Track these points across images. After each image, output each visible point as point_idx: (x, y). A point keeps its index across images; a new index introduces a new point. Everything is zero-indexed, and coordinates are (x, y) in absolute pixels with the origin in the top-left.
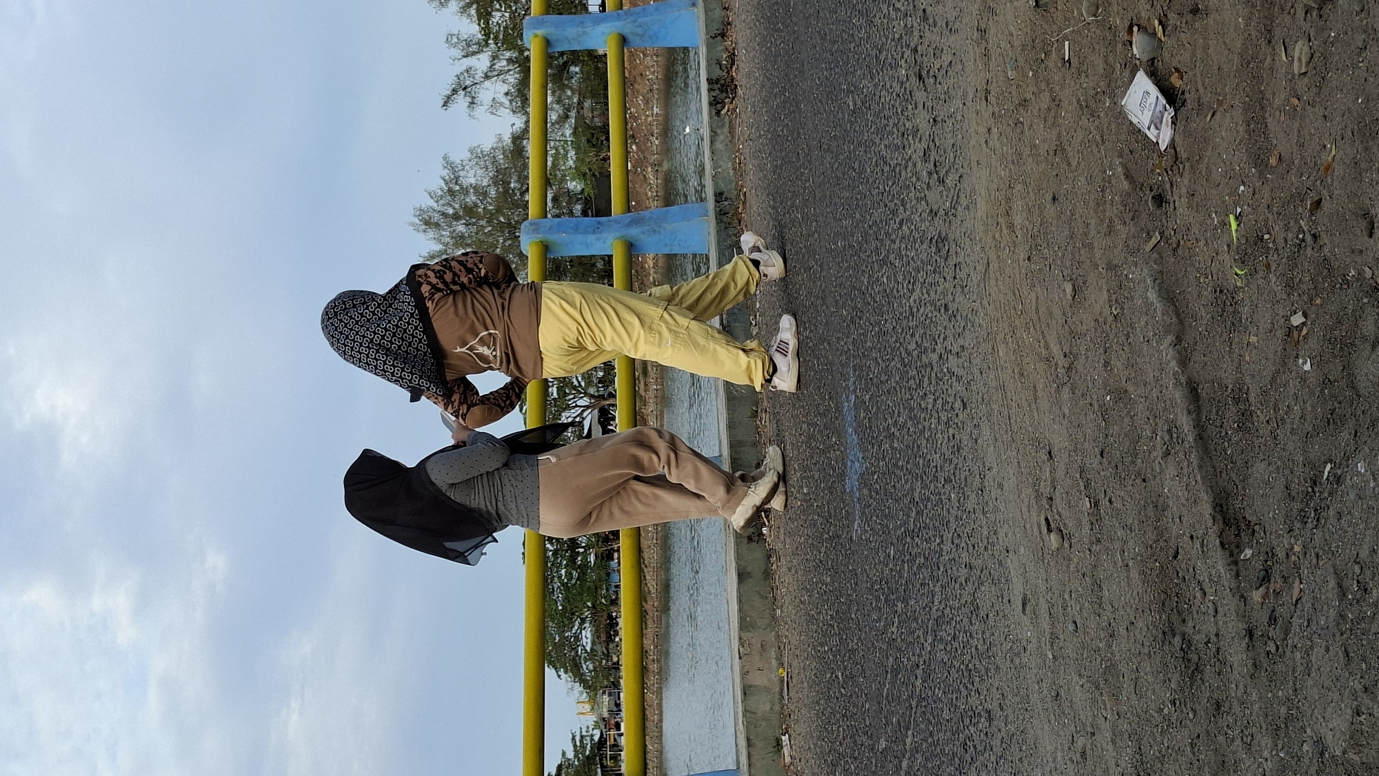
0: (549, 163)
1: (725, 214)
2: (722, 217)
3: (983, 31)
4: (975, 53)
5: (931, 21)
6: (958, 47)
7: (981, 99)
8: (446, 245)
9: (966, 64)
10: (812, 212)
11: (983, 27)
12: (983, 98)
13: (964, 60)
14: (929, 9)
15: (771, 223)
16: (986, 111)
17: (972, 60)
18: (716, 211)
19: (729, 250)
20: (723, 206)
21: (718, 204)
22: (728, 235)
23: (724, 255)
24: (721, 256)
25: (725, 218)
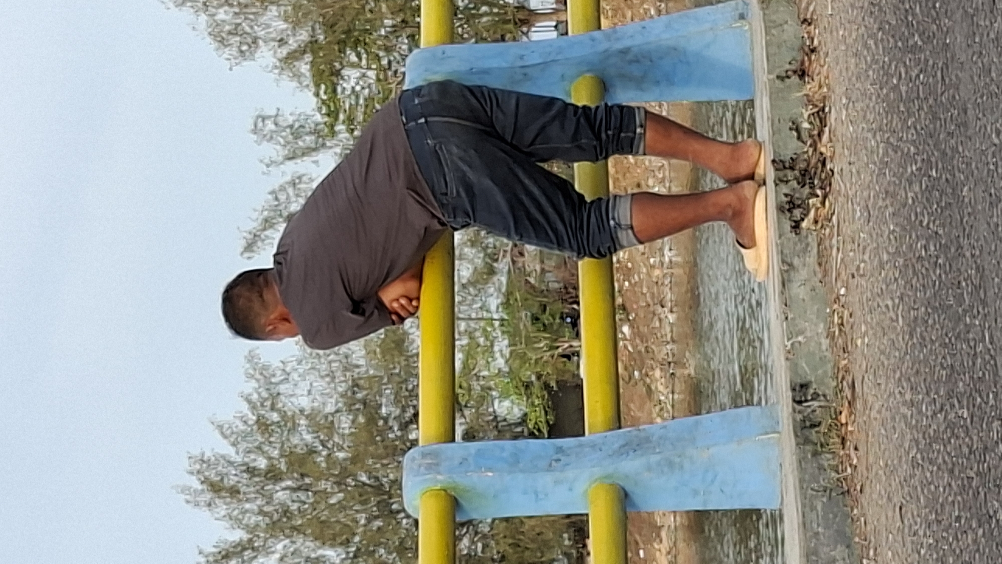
0: (458, 365)
1: (813, 426)
2: (806, 432)
8: (252, 530)
10: (992, 402)
15: (909, 437)
18: (794, 420)
19: (825, 500)
20: (809, 410)
21: (798, 407)
22: (821, 468)
23: (813, 508)
24: (807, 509)
25: (813, 434)
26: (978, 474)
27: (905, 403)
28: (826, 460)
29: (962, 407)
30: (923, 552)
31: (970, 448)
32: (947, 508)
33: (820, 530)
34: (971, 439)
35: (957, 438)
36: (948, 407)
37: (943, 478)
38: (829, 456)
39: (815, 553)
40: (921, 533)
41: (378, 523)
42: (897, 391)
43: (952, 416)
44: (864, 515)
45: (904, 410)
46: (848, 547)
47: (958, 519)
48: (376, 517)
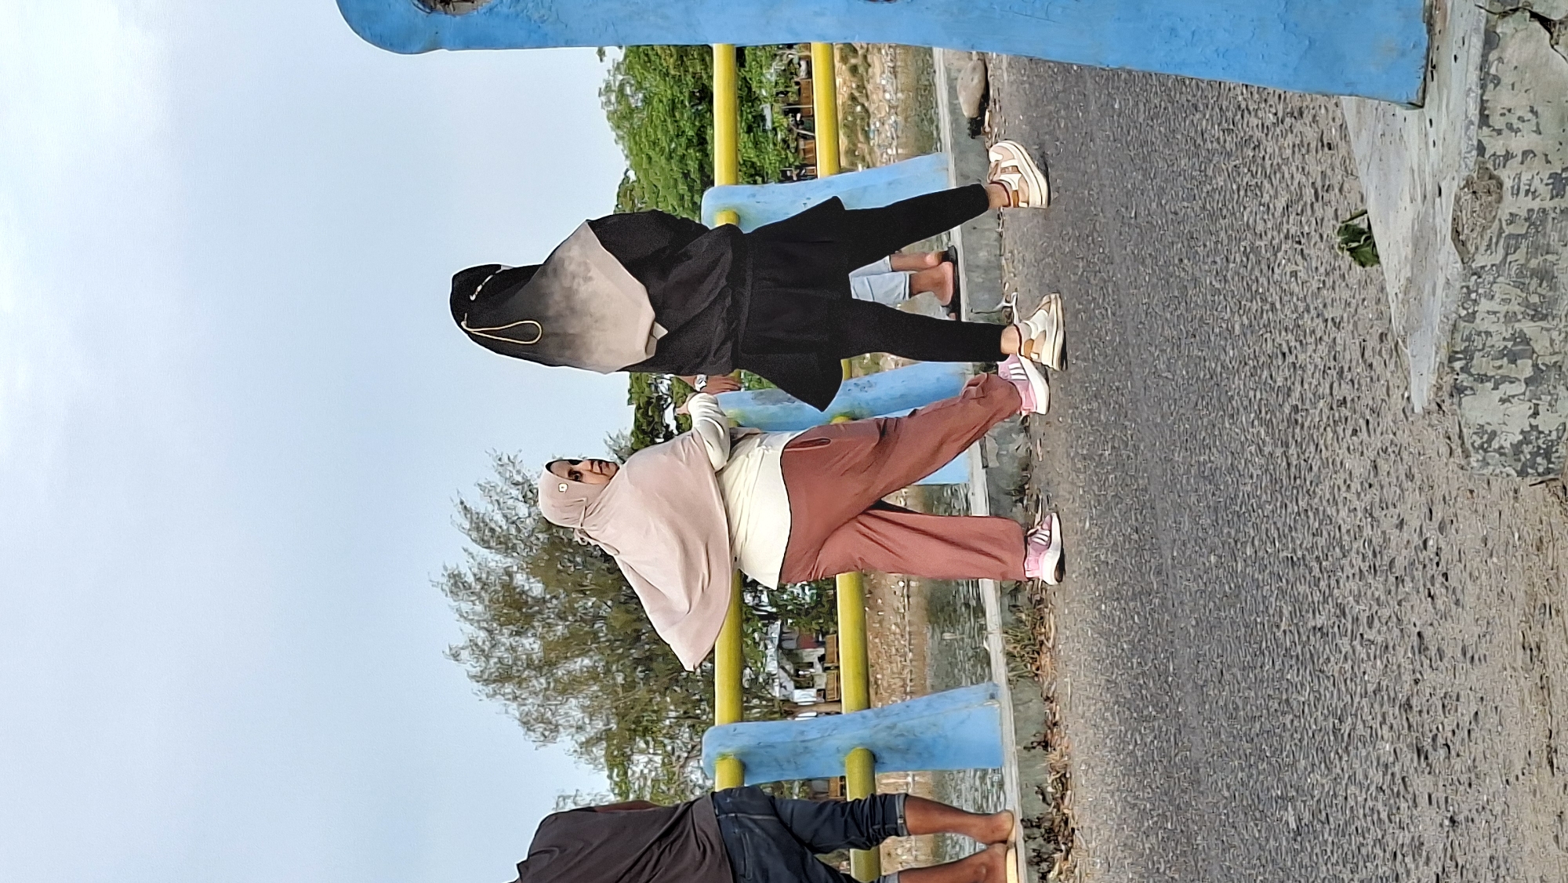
3: (1533, 651)
4: (1521, 691)
5: (1433, 651)
6: (1488, 686)
7: (1539, 766)
9: (1505, 711)
11: (1532, 640)
12: (1545, 762)
13: (1501, 705)
14: (1428, 633)
16: (1551, 784)
17: (1516, 702)
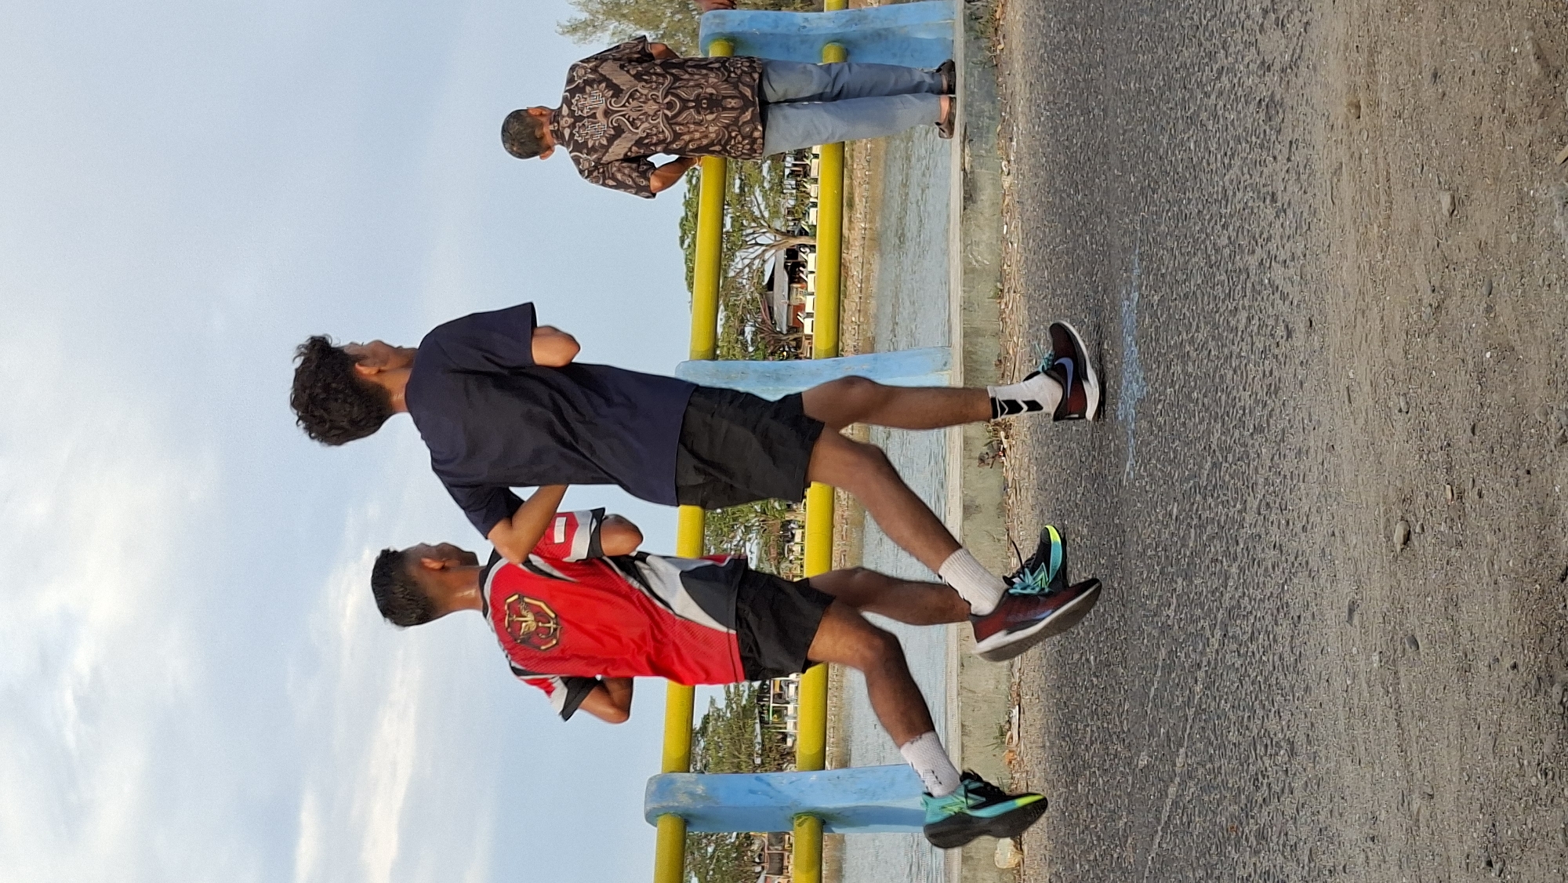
18: (965, 15)
19: (980, 69)
20: (975, 8)
21: (968, 5)
22: (980, 48)
23: (972, 75)
24: (968, 76)
25: (977, 26)
26: (1084, 80)
27: (1040, 17)
28: (984, 43)
29: (1077, 32)
30: (1042, 119)
31: (1081, 61)
32: (1062, 95)
33: (976, 90)
34: (1082, 55)
35: (1072, 52)
36: (1068, 29)
37: (1060, 75)
38: (986, 40)
39: (971, 105)
40: (1042, 106)
41: (679, 16)
42: (1035, 7)
43: (1070, 35)
44: (1006, 83)
45: (1039, 21)
46: (993, 103)
47: (1068, 105)
48: (678, 13)
